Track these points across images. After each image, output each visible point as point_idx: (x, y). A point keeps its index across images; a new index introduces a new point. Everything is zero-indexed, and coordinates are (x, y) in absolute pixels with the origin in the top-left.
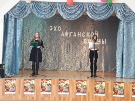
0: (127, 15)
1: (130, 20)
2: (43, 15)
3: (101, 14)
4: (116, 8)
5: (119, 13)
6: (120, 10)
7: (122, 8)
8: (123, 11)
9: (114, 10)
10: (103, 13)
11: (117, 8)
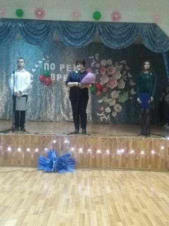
3: (121, 40)
4: (142, 31)
7: (151, 32)
9: (139, 33)
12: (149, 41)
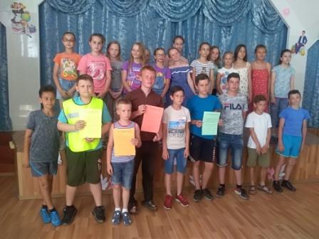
0: (270, 20)
1: (273, 29)
2: (122, 8)
3: (228, 14)
4: (252, 6)
5: (258, 16)
6: (259, 10)
7: (262, 8)
8: (263, 12)
9: (249, 9)
10: (231, 13)
11: (255, 6)
12: (261, 19)
